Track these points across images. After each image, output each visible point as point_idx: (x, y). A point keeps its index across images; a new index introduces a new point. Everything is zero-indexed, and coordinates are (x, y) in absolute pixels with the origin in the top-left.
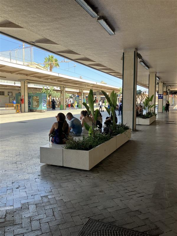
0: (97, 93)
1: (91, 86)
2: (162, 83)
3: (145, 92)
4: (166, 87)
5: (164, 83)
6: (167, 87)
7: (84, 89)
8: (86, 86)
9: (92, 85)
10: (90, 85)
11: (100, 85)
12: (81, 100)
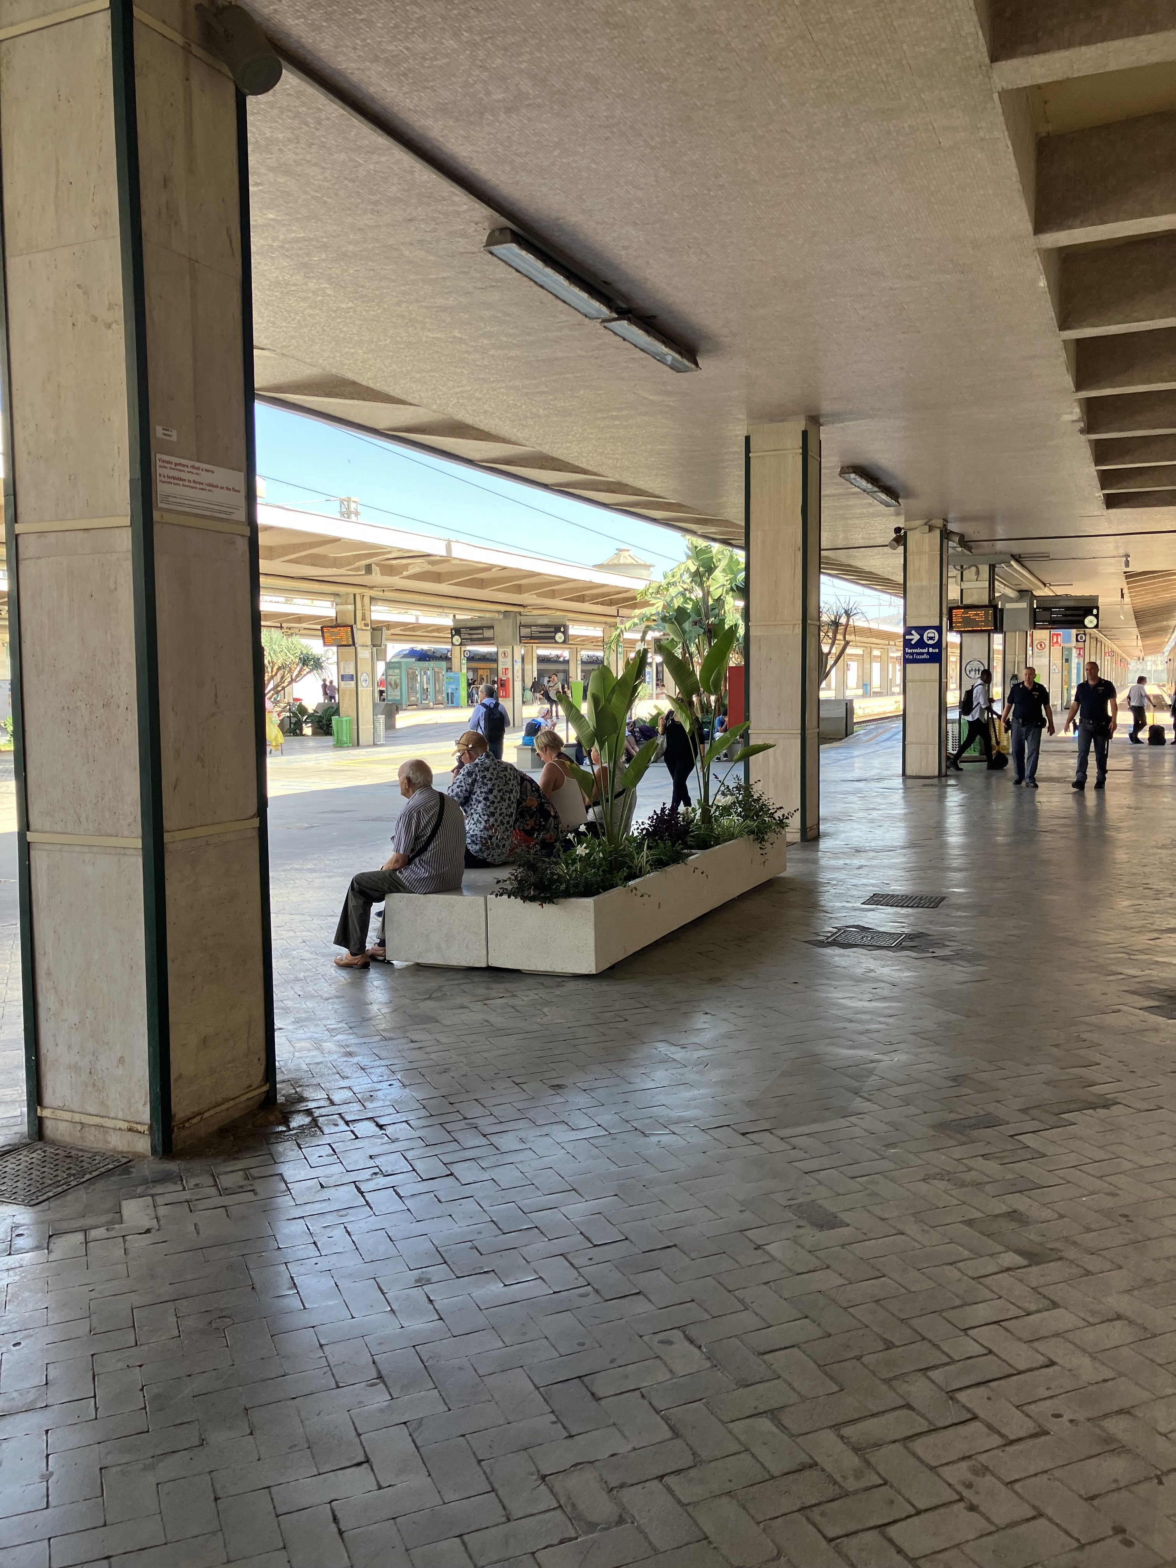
0: (505, 630)
1: (411, 571)
2: (931, 529)
3: (848, 614)
4: (985, 570)
5: (946, 534)
6: (992, 568)
7: (373, 593)
8: (368, 569)
9: (418, 566)
10: (405, 567)
11: (489, 568)
12: (353, 683)
